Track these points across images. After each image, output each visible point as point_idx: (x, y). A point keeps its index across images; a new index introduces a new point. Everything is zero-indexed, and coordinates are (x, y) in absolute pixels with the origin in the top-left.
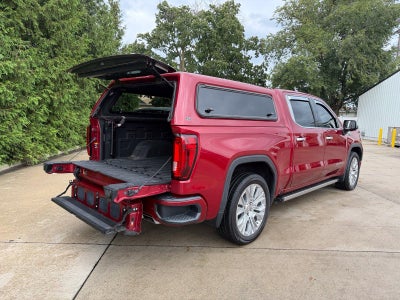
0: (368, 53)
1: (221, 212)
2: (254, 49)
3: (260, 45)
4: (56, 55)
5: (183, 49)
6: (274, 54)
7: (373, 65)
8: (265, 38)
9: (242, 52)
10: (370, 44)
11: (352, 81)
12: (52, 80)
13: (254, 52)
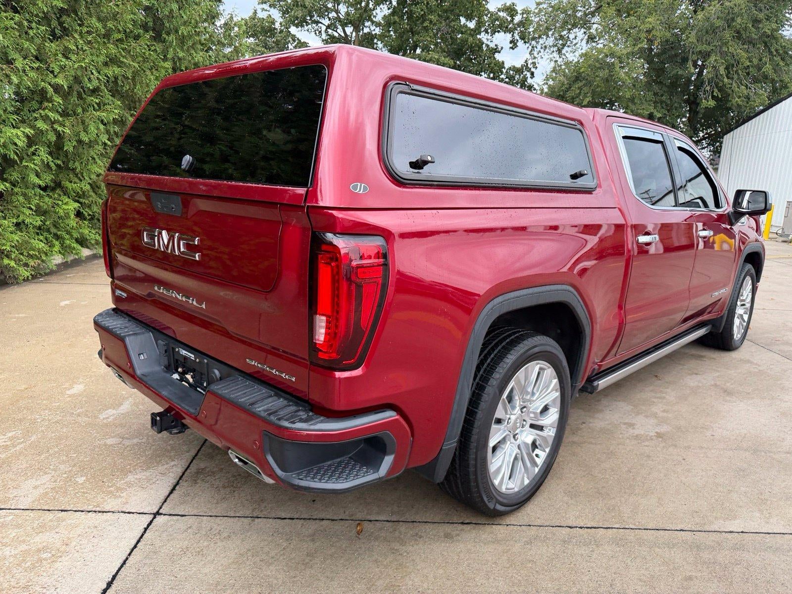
0: (751, 42)
1: (451, 444)
2: (507, 30)
3: (521, 24)
4: (66, 32)
5: (357, 29)
6: (551, 41)
7: (759, 69)
8: (532, 7)
9: (483, 37)
10: (756, 22)
11: (712, 103)
12: (57, 89)
13: (509, 36)
